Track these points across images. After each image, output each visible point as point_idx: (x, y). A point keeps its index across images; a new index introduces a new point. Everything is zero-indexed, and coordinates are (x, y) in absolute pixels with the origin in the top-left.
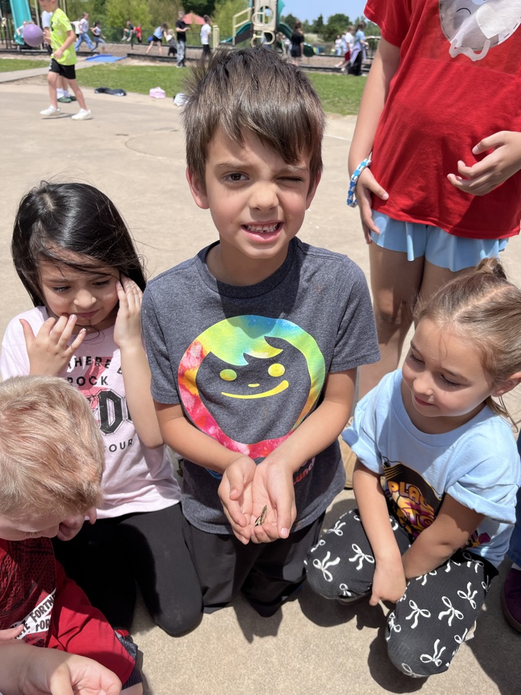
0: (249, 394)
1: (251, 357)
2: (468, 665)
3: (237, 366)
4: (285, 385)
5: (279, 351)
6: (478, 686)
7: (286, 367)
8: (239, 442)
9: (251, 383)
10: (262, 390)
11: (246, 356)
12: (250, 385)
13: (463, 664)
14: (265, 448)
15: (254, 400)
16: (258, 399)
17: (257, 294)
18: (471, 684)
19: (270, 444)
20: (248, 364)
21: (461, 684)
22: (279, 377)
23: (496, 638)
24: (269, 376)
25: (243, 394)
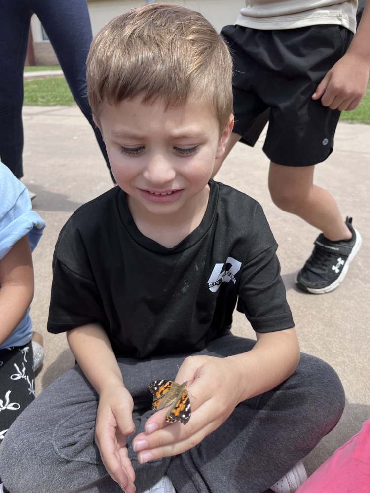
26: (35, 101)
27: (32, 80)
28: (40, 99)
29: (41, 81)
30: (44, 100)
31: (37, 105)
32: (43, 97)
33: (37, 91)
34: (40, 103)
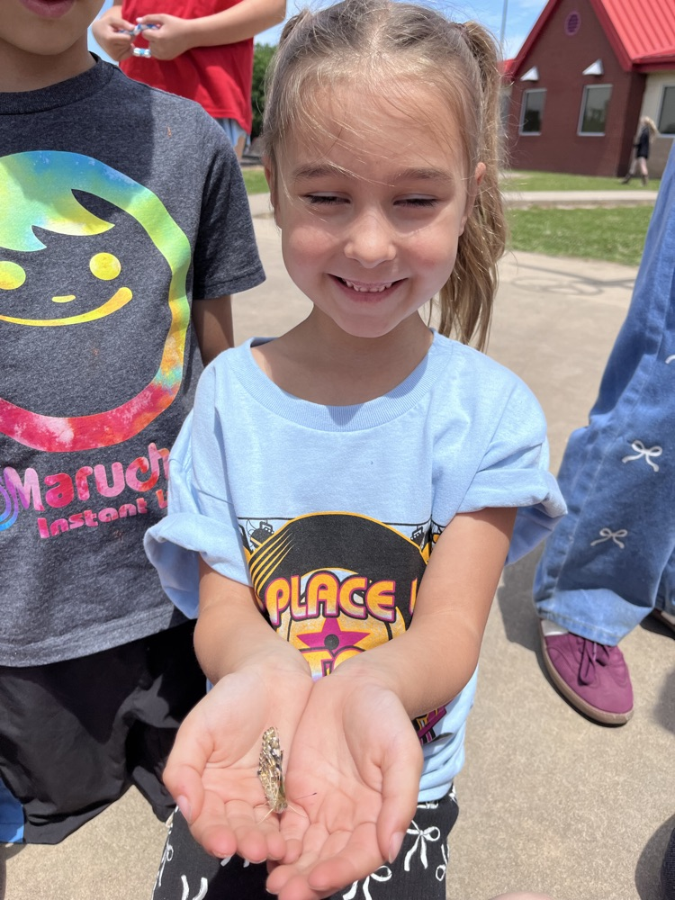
0: (57, 318)
1: (48, 233)
2: (485, 819)
3: (22, 253)
4: (124, 295)
5: (104, 227)
6: (510, 847)
7: (123, 261)
8: (49, 415)
9: (58, 295)
10: (83, 307)
11: (37, 230)
12: (56, 299)
13: (477, 819)
14: (107, 429)
15: (67, 328)
16: (76, 326)
17: (46, 105)
18: (499, 847)
19: (114, 417)
20: (45, 247)
21: (484, 855)
22: (112, 282)
23: (509, 761)
24: (91, 275)
25: (44, 318)
26: (610, 251)
27: (614, 207)
28: (621, 249)
29: (630, 209)
30: (626, 251)
31: (611, 260)
32: (626, 245)
33: (616, 230)
34: (618, 256)
